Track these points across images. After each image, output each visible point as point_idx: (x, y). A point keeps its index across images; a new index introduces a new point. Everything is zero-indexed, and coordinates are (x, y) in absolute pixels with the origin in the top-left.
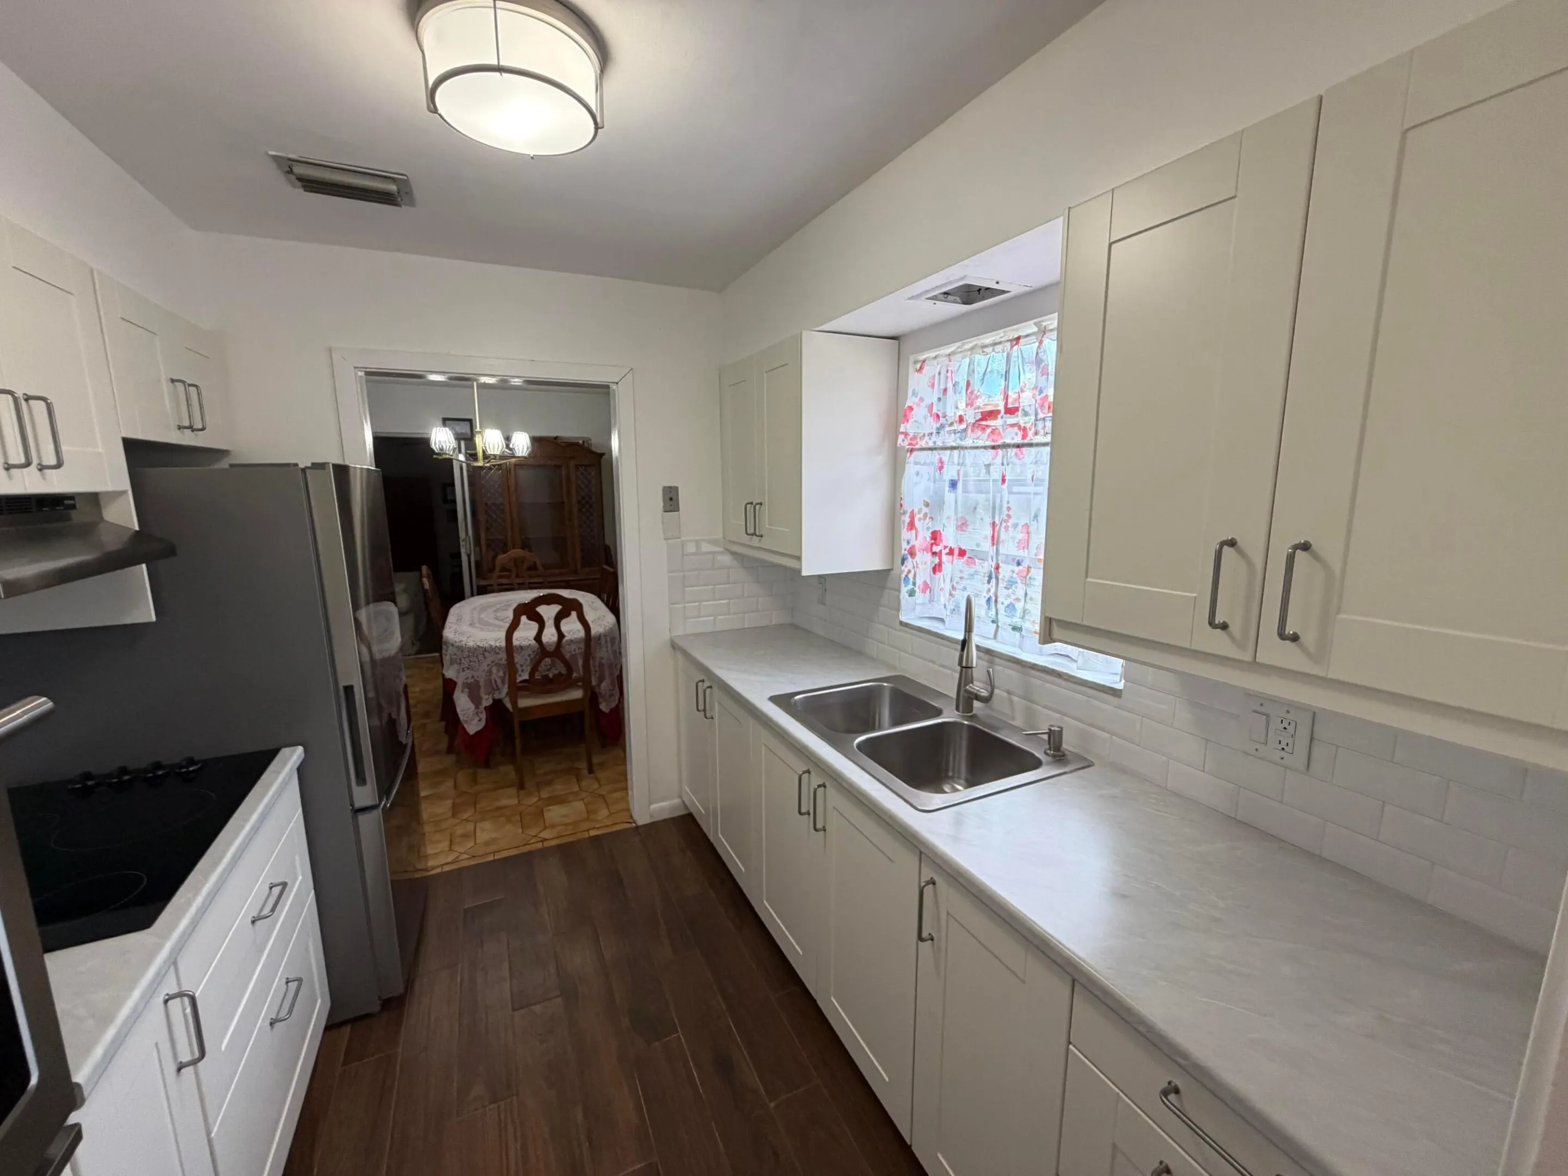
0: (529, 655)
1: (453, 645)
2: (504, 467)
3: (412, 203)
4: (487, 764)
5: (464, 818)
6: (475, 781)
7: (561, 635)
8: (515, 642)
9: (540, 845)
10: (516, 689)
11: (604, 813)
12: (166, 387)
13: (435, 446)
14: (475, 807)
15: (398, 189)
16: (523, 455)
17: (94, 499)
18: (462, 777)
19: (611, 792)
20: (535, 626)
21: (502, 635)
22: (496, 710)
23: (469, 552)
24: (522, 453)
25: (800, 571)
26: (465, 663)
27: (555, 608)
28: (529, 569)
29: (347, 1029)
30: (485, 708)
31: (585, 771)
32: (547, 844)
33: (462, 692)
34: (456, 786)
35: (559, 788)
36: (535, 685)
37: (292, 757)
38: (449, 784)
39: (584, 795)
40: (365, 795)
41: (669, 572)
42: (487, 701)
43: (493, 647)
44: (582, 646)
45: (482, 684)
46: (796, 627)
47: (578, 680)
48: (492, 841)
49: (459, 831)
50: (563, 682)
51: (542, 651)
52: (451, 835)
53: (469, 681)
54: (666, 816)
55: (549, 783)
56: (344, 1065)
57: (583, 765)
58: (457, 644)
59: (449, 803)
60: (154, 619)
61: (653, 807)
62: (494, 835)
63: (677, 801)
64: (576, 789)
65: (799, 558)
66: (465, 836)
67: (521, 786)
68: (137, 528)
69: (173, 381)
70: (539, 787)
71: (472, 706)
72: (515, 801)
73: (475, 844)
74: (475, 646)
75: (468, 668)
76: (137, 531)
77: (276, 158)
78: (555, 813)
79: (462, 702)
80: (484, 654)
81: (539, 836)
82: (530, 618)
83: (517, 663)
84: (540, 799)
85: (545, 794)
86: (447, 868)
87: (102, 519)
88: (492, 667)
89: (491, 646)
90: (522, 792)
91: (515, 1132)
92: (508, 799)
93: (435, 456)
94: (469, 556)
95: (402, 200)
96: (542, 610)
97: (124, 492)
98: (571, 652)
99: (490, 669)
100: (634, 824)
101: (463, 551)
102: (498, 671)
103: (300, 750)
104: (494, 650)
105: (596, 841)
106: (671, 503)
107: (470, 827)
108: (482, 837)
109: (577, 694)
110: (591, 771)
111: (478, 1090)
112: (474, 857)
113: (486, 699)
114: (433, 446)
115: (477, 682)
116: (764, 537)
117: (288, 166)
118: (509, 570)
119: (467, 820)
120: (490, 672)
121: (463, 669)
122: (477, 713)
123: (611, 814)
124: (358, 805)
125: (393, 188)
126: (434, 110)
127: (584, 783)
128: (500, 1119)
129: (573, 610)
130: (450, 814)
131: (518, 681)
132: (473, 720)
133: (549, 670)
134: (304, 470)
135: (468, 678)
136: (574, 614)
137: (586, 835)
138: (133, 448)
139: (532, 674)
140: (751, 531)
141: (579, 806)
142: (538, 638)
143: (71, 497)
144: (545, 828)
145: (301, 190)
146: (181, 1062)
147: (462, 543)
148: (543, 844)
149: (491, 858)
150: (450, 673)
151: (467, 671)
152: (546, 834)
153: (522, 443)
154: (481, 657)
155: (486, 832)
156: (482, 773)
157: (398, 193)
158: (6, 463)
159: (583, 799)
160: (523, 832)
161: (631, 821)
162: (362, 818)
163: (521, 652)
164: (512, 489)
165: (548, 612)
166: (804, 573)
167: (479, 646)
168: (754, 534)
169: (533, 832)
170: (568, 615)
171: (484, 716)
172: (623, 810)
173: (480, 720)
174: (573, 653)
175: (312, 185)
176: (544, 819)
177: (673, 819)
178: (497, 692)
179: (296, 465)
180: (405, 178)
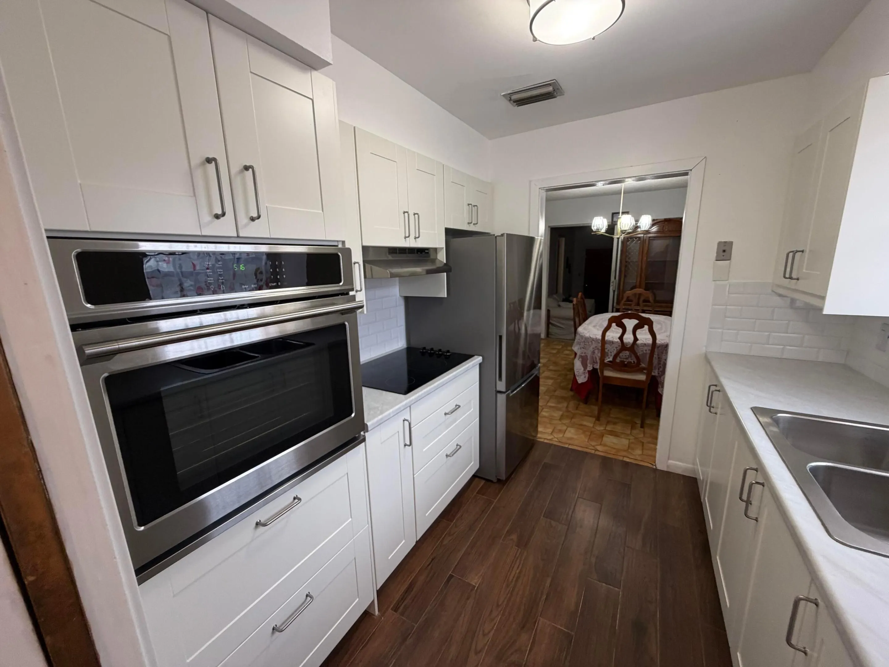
0: (616, 348)
1: (579, 334)
2: (642, 239)
3: (562, 94)
4: (586, 401)
5: (564, 422)
6: (577, 408)
7: (636, 339)
8: (606, 338)
9: (593, 452)
10: (604, 365)
11: (638, 452)
12: (466, 208)
13: (594, 228)
14: (571, 420)
15: (553, 88)
16: (645, 229)
17: (435, 250)
18: (572, 404)
19: (649, 443)
20: (620, 330)
21: (600, 333)
22: (593, 374)
23: (614, 289)
24: (645, 227)
25: (821, 309)
26: (582, 346)
27: (635, 322)
28: (645, 301)
29: (483, 482)
30: (588, 371)
31: (639, 425)
32: (597, 453)
33: (579, 360)
34: (567, 407)
35: (618, 428)
36: (613, 365)
37: (478, 359)
38: (565, 404)
39: (631, 437)
40: (501, 386)
41: (713, 305)
42: (590, 368)
43: (597, 339)
44: (650, 348)
45: (589, 357)
46: (846, 367)
47: (644, 369)
48: (571, 439)
49: (559, 427)
50: (634, 368)
51: (623, 347)
52: (555, 428)
53: (583, 355)
54: (679, 472)
55: (615, 423)
56: (477, 493)
57: (639, 422)
58: (581, 334)
59: (561, 413)
60: (446, 296)
61: (670, 462)
62: (575, 437)
63: (690, 466)
64: (629, 432)
65: (823, 298)
66: (560, 431)
67: (598, 418)
68: (445, 262)
69: (469, 205)
70: (608, 423)
71: (583, 369)
72: (591, 425)
73: (563, 436)
74: (589, 337)
75: (583, 348)
76: (445, 263)
77: (504, 95)
78: (609, 440)
79: (578, 365)
80: (592, 342)
81: (596, 447)
82: (617, 325)
83: (606, 349)
84: (605, 429)
85: (609, 428)
86: (546, 441)
87: (437, 258)
88: (595, 350)
89: (596, 338)
90: (597, 422)
91: (519, 565)
92: (589, 422)
93: (592, 233)
94: (614, 291)
95: (557, 94)
96: (626, 321)
97: (443, 248)
98: (643, 351)
99: (594, 351)
100: (655, 467)
101: (611, 288)
102: (598, 353)
103: (481, 358)
104: (596, 340)
105: (626, 465)
106: (724, 254)
107: (565, 428)
108: (568, 435)
109: (642, 377)
110: (642, 427)
111: (514, 537)
112: (560, 442)
113: (589, 367)
114: (593, 228)
115: (587, 356)
116: (800, 281)
117: (509, 97)
118: (631, 301)
119: (564, 424)
120: (593, 352)
121: (581, 348)
122: (584, 373)
123: (642, 454)
124: (498, 389)
125: (551, 89)
126: (535, 39)
127: (635, 432)
128: (516, 555)
129: (646, 325)
130: (558, 418)
131: (606, 361)
132: (581, 376)
133: (626, 359)
134: (496, 237)
135: (582, 353)
136: (646, 327)
137: (621, 458)
138: (451, 233)
139: (615, 357)
140: (787, 276)
141: (625, 442)
142: (621, 338)
143: (428, 249)
144: (601, 444)
145: (516, 107)
146: (406, 443)
147: (611, 284)
148: (595, 452)
149: (567, 446)
150: (576, 348)
151: (582, 349)
152: (599, 448)
153: (646, 222)
154: (590, 343)
155: (571, 433)
156: (582, 405)
157: (554, 90)
158: (405, 236)
159: (629, 439)
160: (588, 441)
161: (654, 464)
162: (499, 395)
163: (612, 345)
164: (645, 252)
165: (630, 323)
166: (825, 312)
167: (590, 337)
168: (791, 278)
169: (593, 443)
170: (643, 327)
171: (587, 375)
172: (651, 456)
173: (585, 377)
174: (645, 352)
175: (521, 102)
176: (602, 440)
177: (684, 476)
178: (596, 364)
179: (494, 235)
180: (555, 81)
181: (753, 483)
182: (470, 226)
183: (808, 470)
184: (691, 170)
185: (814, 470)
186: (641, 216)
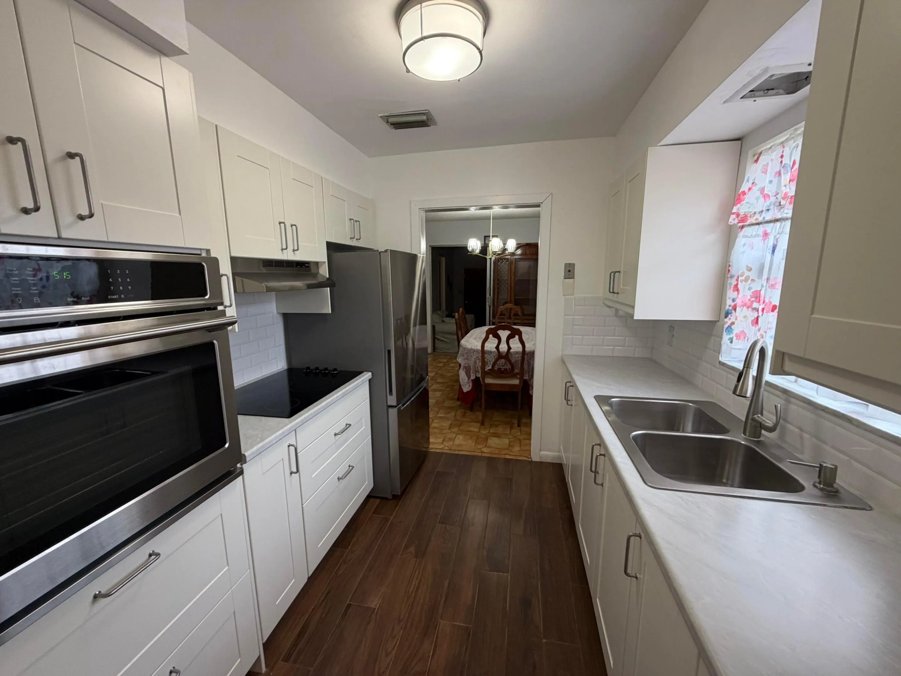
0: (494, 357)
1: (462, 347)
2: (510, 260)
3: (435, 124)
4: (472, 409)
5: (453, 431)
6: (464, 416)
7: (509, 348)
8: (485, 349)
9: (480, 454)
10: (485, 374)
11: (517, 449)
12: (347, 222)
13: (470, 249)
14: (459, 427)
15: (427, 118)
16: (512, 252)
17: (317, 264)
18: (459, 412)
19: (525, 439)
20: (496, 341)
21: (480, 344)
22: (476, 382)
23: (490, 305)
24: (511, 251)
25: (633, 316)
26: (465, 357)
27: (507, 333)
28: (515, 315)
29: (378, 501)
30: (472, 380)
31: (516, 425)
32: (483, 455)
33: (463, 370)
34: (455, 416)
35: (500, 430)
36: (493, 373)
37: (367, 376)
38: (453, 414)
39: (510, 437)
40: (392, 400)
41: (565, 315)
42: (473, 377)
43: (478, 349)
44: (521, 355)
45: (472, 367)
46: (651, 360)
47: (517, 374)
48: (460, 445)
49: (449, 436)
50: (509, 374)
51: (500, 355)
52: (445, 437)
53: (466, 365)
54: (549, 460)
55: (497, 426)
56: (373, 513)
57: (516, 422)
58: (464, 346)
59: (450, 422)
60: (330, 312)
61: (541, 452)
62: (463, 443)
63: (556, 454)
64: (508, 432)
65: (633, 307)
66: (450, 439)
67: (483, 424)
68: (328, 277)
69: (350, 219)
70: (491, 426)
71: (467, 378)
72: (477, 430)
73: (453, 444)
74: (470, 348)
75: (466, 359)
76: (328, 278)
77: (381, 117)
78: (494, 442)
79: (462, 374)
80: (473, 353)
81: (482, 449)
82: (494, 336)
83: (486, 358)
84: (489, 432)
85: (492, 431)
86: (437, 451)
87: (318, 273)
88: (477, 360)
89: (477, 349)
90: (482, 426)
91: (418, 576)
92: (475, 428)
93: (469, 253)
94: (490, 307)
95: (430, 123)
96: (500, 332)
97: (325, 262)
98: (515, 358)
99: (475, 361)
100: (530, 460)
101: (487, 303)
102: (479, 362)
103: (370, 374)
104: (477, 351)
105: (508, 461)
106: (569, 273)
107: (454, 435)
108: (457, 442)
109: (516, 382)
110: (519, 426)
111: (412, 549)
112: (450, 449)
113: (473, 376)
114: (468, 249)
115: (469, 366)
116: (619, 294)
117: (386, 119)
118: (504, 315)
119: (454, 432)
120: (475, 362)
121: (464, 359)
122: (468, 382)
123: (520, 450)
124: (389, 404)
125: (424, 118)
126: (408, 71)
127: (513, 431)
128: (415, 566)
129: (517, 335)
130: (448, 427)
131: (486, 370)
132: (466, 385)
133: (503, 366)
134: (380, 253)
135: (466, 364)
136: (517, 337)
137: (503, 456)
138: (332, 247)
139: (493, 366)
140: (611, 291)
141: (506, 441)
142: (497, 347)
143: (308, 263)
144: (486, 446)
145: (393, 130)
146: (292, 471)
147: (487, 300)
148: (482, 454)
149: (457, 452)
150: (460, 360)
151: (466, 360)
152: (485, 450)
153: (511, 245)
154: (472, 354)
155: (460, 440)
156: (469, 413)
157: (428, 120)
158: (282, 248)
159: (509, 439)
160: (475, 446)
161: (530, 457)
162: (391, 410)
163: (490, 354)
164: (513, 271)
165: (504, 334)
166: (635, 318)
167: (472, 349)
168: (613, 292)
169: (479, 447)
170: (514, 337)
171: (471, 384)
172: (527, 450)
173: (469, 386)
174: (517, 359)
175: (398, 126)
176: (487, 443)
177: (553, 464)
178: (478, 373)
179: (378, 251)
180: (427, 111)
181: (598, 456)
182: (353, 241)
183: (631, 437)
184: (542, 203)
185: (635, 438)
186: (508, 240)
